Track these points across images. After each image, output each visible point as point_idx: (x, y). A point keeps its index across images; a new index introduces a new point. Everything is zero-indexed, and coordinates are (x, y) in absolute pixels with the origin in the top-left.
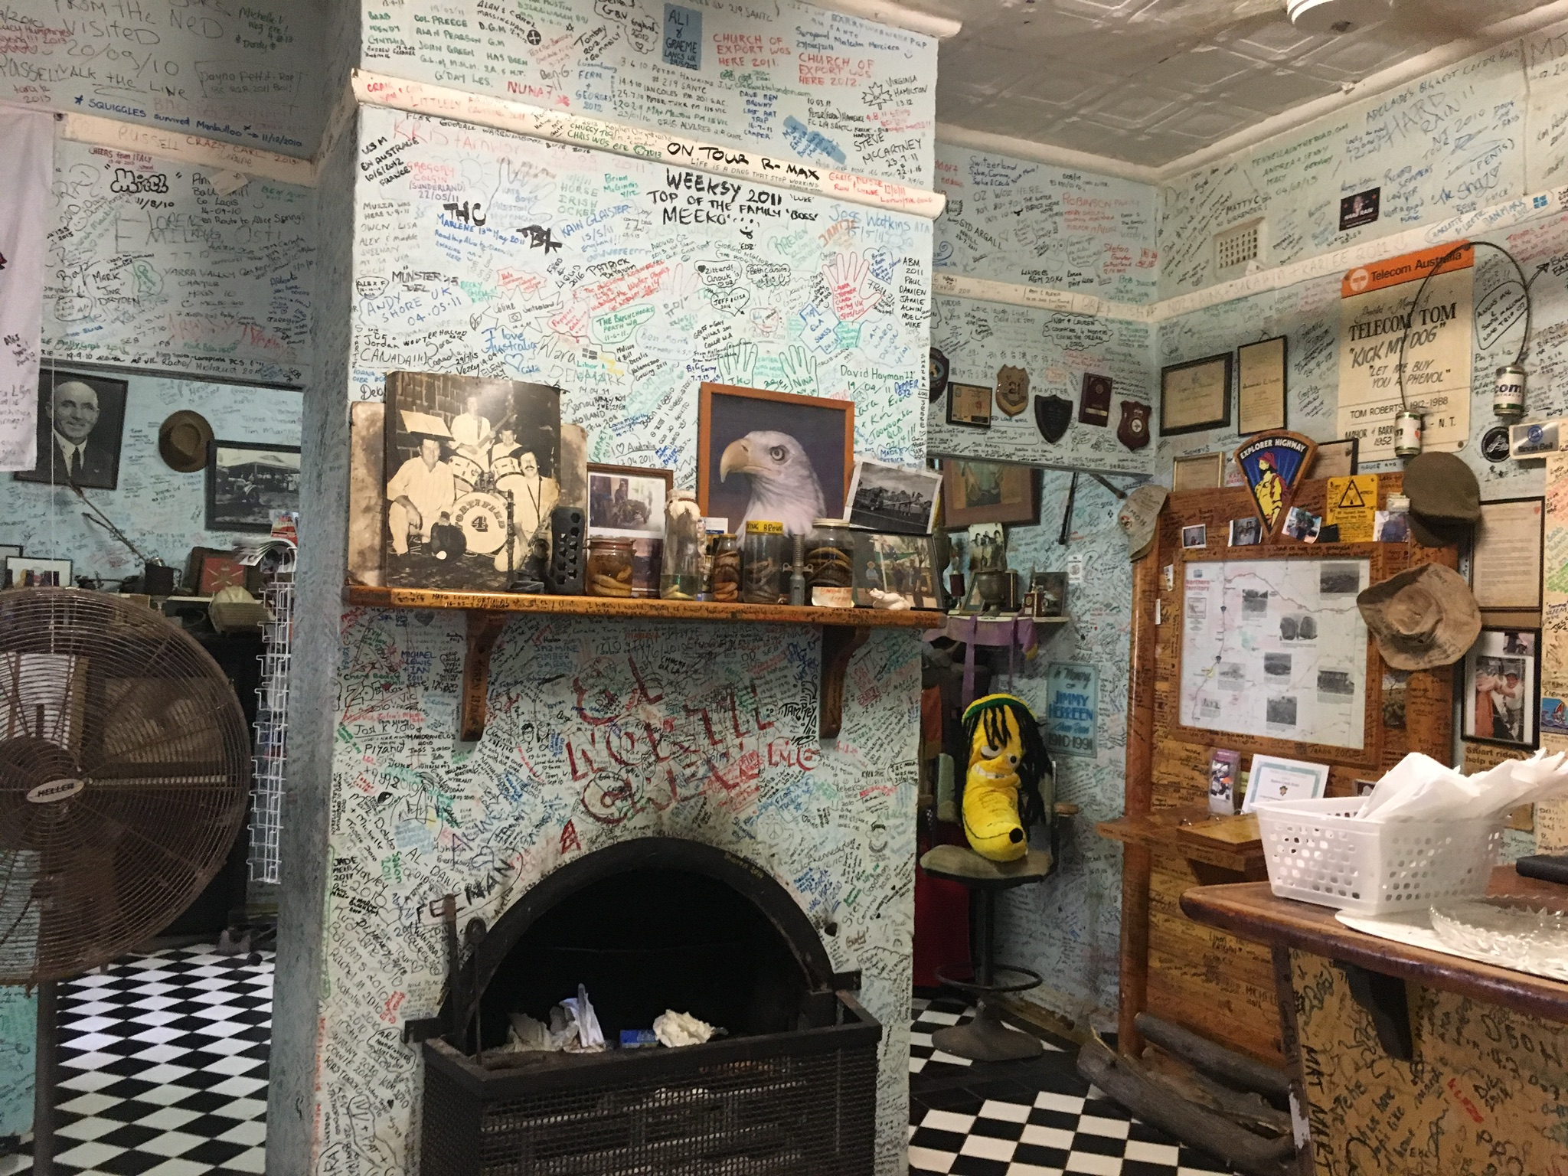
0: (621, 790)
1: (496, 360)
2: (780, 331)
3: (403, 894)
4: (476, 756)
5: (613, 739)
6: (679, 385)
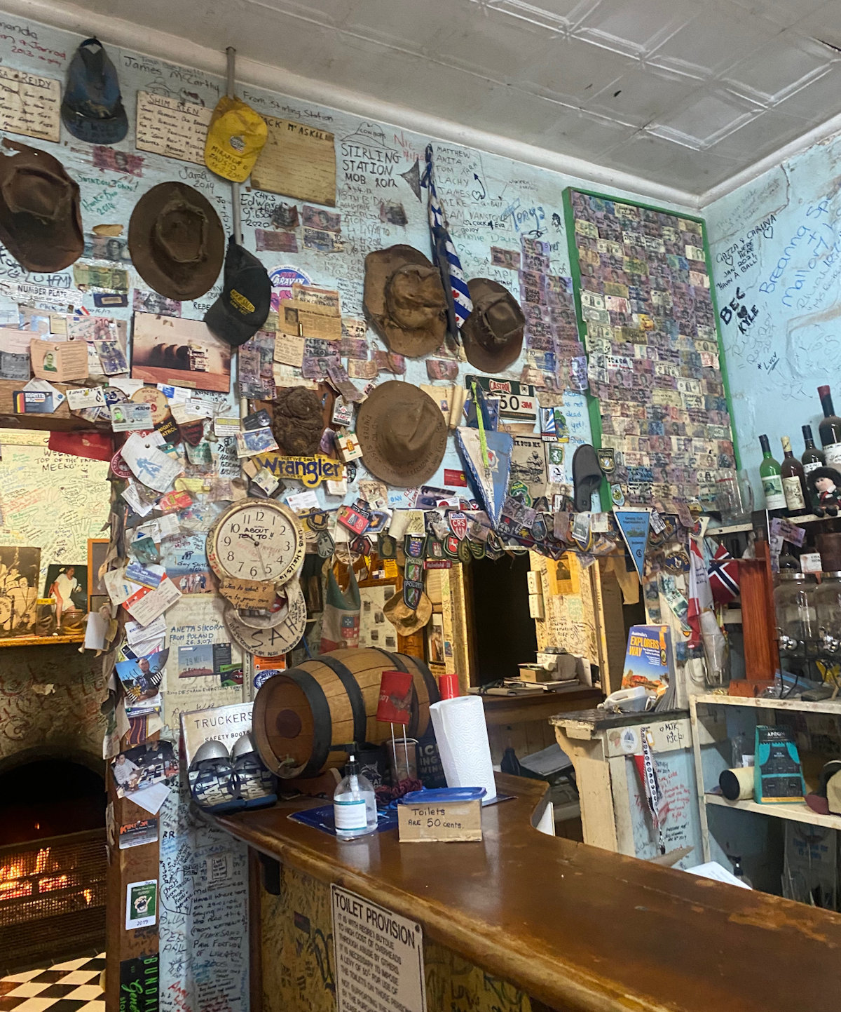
0: (24, 725)
5: (20, 702)
6: (51, 540)
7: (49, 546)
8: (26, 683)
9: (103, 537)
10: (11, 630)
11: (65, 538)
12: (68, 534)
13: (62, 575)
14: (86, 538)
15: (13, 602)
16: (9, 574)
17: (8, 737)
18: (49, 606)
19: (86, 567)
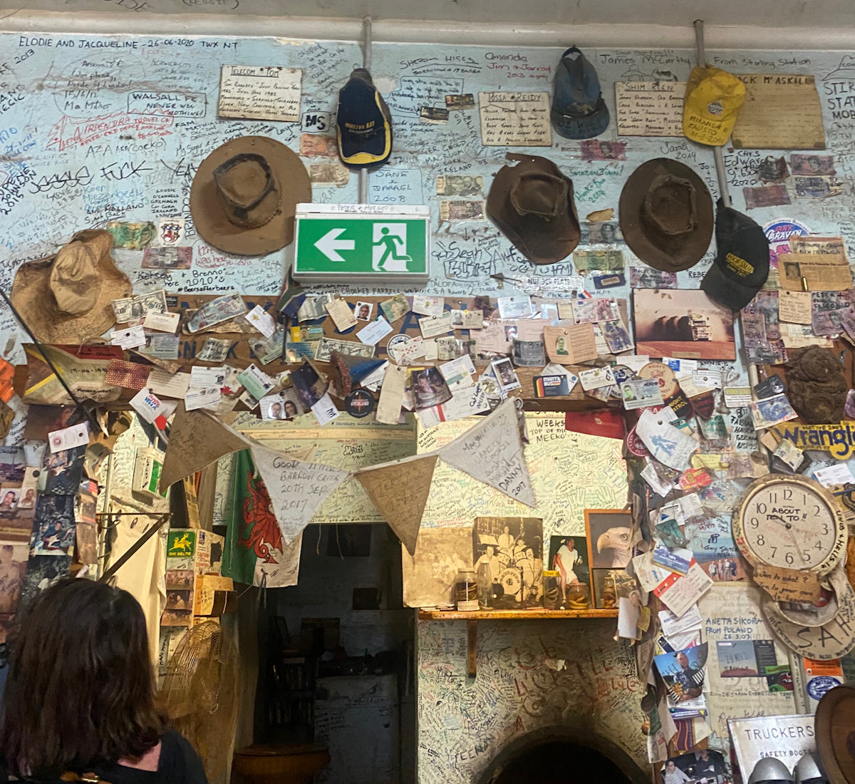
0: (541, 702)
1: (472, 510)
2: (595, 481)
3: (449, 748)
4: (476, 684)
5: (535, 677)
6: (550, 511)
7: (549, 516)
8: (539, 657)
9: (598, 507)
10: (522, 602)
11: (563, 508)
12: (565, 504)
13: (564, 547)
14: (583, 508)
15: (522, 573)
16: (517, 545)
17: (527, 712)
18: (554, 579)
19: (584, 539)
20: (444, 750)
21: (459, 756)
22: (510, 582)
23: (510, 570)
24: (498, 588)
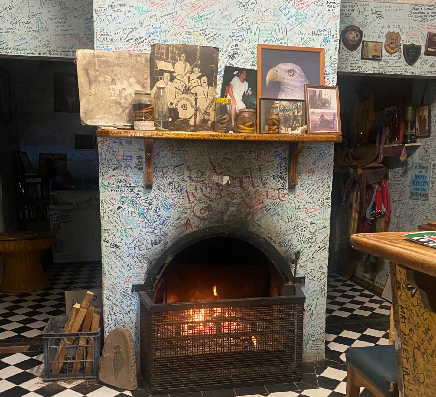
0: (208, 208)
1: (150, 38)
2: (270, 17)
3: (128, 242)
4: (152, 194)
5: (204, 189)
6: (226, 44)
7: (224, 49)
8: (208, 174)
9: (271, 44)
11: (238, 42)
12: (240, 38)
13: (236, 78)
14: (257, 43)
15: (196, 100)
16: (193, 72)
17: (196, 216)
18: (225, 106)
19: (255, 72)
20: (124, 244)
21: (137, 248)
22: (184, 107)
23: (185, 96)
24: (174, 112)
